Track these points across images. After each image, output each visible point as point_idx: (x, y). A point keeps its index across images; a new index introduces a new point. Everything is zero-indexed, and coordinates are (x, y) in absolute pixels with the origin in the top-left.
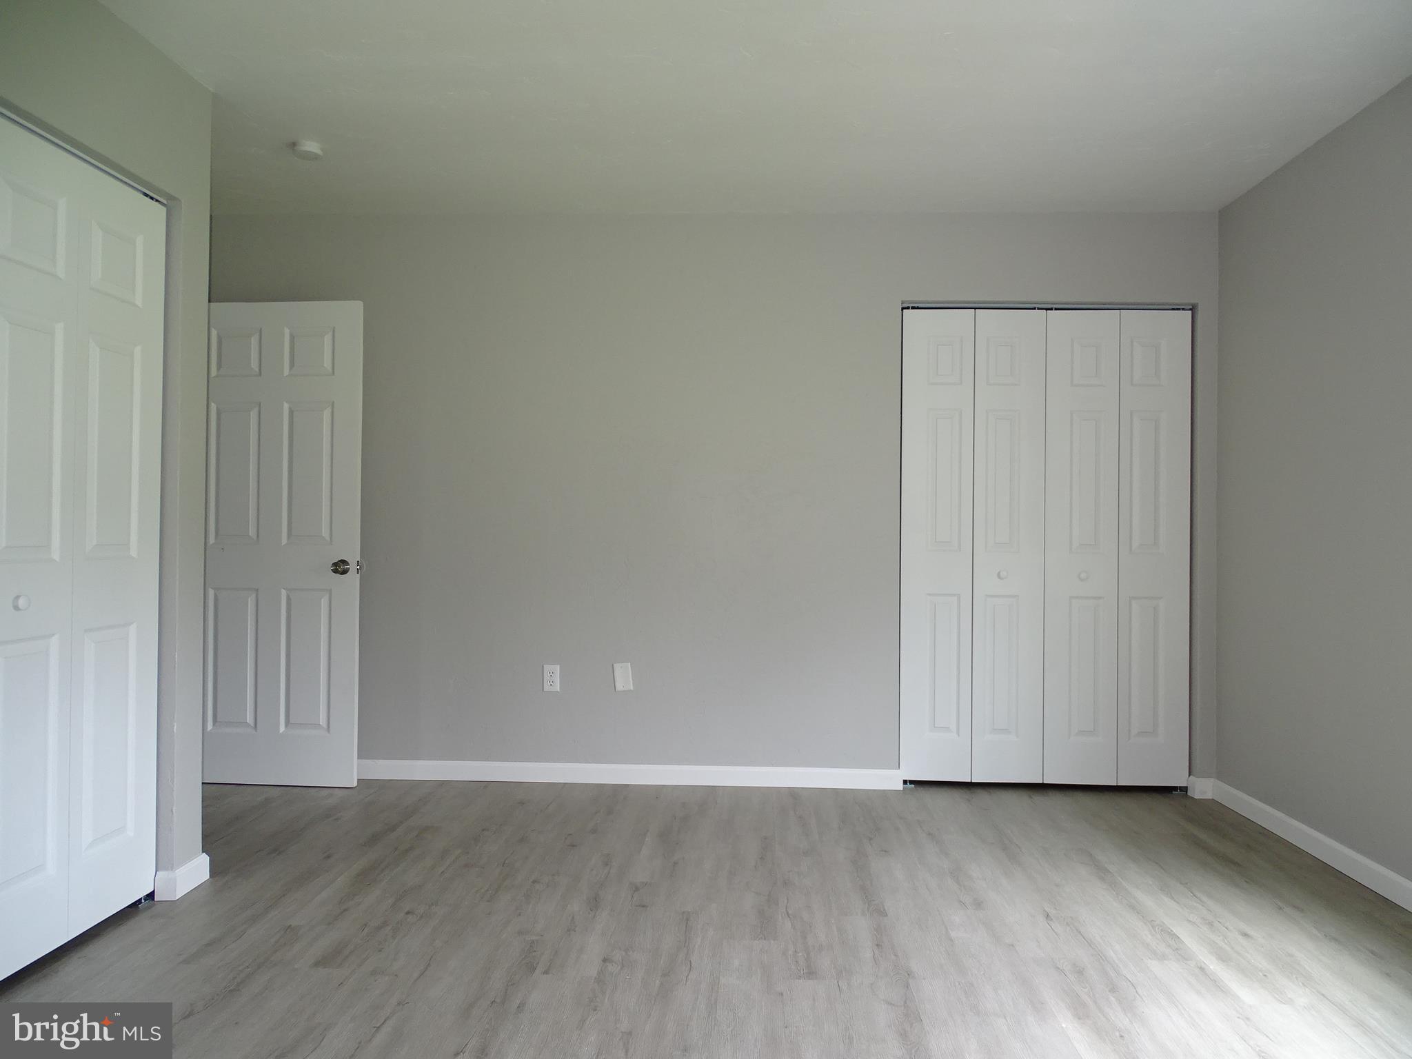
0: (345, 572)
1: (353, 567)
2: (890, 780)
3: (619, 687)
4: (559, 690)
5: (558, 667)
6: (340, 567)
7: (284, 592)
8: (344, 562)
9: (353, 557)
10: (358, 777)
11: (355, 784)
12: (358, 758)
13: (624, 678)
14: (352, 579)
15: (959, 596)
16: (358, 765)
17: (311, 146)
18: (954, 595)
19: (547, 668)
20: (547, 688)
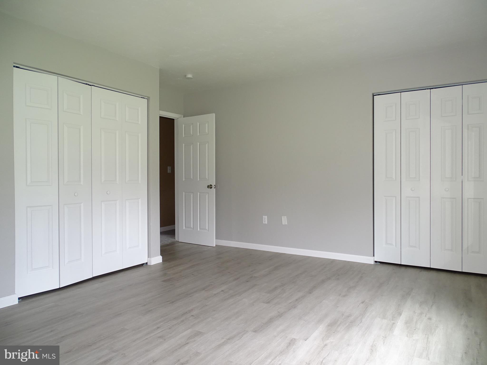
0: (211, 188)
1: (213, 187)
2: (370, 260)
3: (283, 224)
4: (267, 223)
5: (267, 216)
6: (210, 187)
7: (199, 193)
8: (211, 185)
9: (213, 184)
10: (216, 244)
11: (215, 246)
12: (216, 239)
13: (285, 221)
14: (213, 190)
15: (396, 197)
16: (216, 241)
17: (190, 76)
18: (394, 197)
19: (263, 216)
20: (264, 223)
